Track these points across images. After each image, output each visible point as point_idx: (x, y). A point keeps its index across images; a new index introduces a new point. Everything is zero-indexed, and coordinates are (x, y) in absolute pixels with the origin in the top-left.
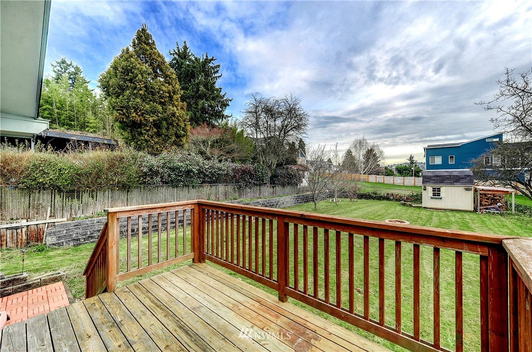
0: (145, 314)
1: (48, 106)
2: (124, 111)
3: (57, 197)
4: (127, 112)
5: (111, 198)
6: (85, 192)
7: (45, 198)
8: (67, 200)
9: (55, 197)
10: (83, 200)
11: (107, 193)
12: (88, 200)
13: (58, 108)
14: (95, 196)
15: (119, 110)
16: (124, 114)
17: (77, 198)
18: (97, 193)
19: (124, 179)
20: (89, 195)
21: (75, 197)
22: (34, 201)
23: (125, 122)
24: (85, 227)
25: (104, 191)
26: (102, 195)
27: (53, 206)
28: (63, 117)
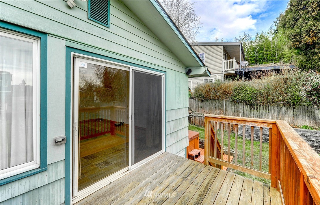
0: (196, 185)
1: (261, 51)
2: (297, 38)
3: (246, 107)
4: (300, 38)
5: (279, 112)
6: (261, 106)
7: (241, 107)
8: (251, 110)
9: (245, 107)
10: (260, 111)
11: (276, 108)
12: (263, 111)
13: (266, 51)
14: (267, 109)
15: (293, 39)
16: (298, 41)
17: (257, 109)
18: (269, 107)
19: (288, 97)
20: (264, 108)
21: (255, 109)
22: (237, 109)
23: (299, 47)
24: (257, 129)
25: (274, 106)
26: (272, 109)
27: (244, 112)
28: (268, 56)
